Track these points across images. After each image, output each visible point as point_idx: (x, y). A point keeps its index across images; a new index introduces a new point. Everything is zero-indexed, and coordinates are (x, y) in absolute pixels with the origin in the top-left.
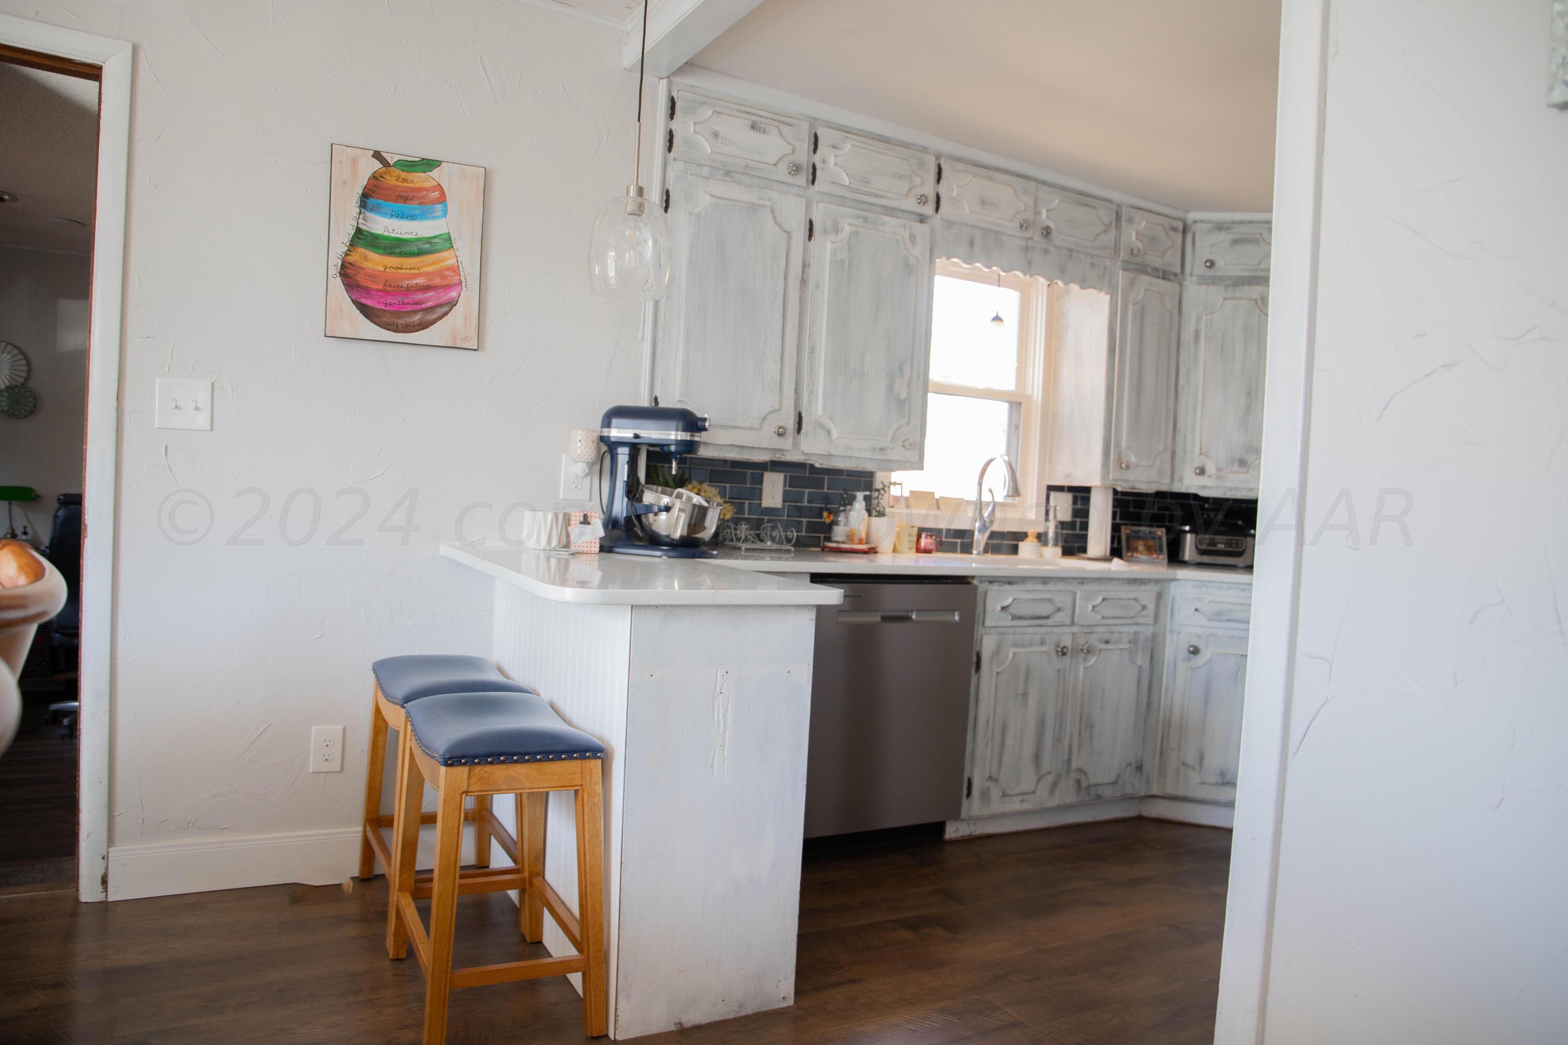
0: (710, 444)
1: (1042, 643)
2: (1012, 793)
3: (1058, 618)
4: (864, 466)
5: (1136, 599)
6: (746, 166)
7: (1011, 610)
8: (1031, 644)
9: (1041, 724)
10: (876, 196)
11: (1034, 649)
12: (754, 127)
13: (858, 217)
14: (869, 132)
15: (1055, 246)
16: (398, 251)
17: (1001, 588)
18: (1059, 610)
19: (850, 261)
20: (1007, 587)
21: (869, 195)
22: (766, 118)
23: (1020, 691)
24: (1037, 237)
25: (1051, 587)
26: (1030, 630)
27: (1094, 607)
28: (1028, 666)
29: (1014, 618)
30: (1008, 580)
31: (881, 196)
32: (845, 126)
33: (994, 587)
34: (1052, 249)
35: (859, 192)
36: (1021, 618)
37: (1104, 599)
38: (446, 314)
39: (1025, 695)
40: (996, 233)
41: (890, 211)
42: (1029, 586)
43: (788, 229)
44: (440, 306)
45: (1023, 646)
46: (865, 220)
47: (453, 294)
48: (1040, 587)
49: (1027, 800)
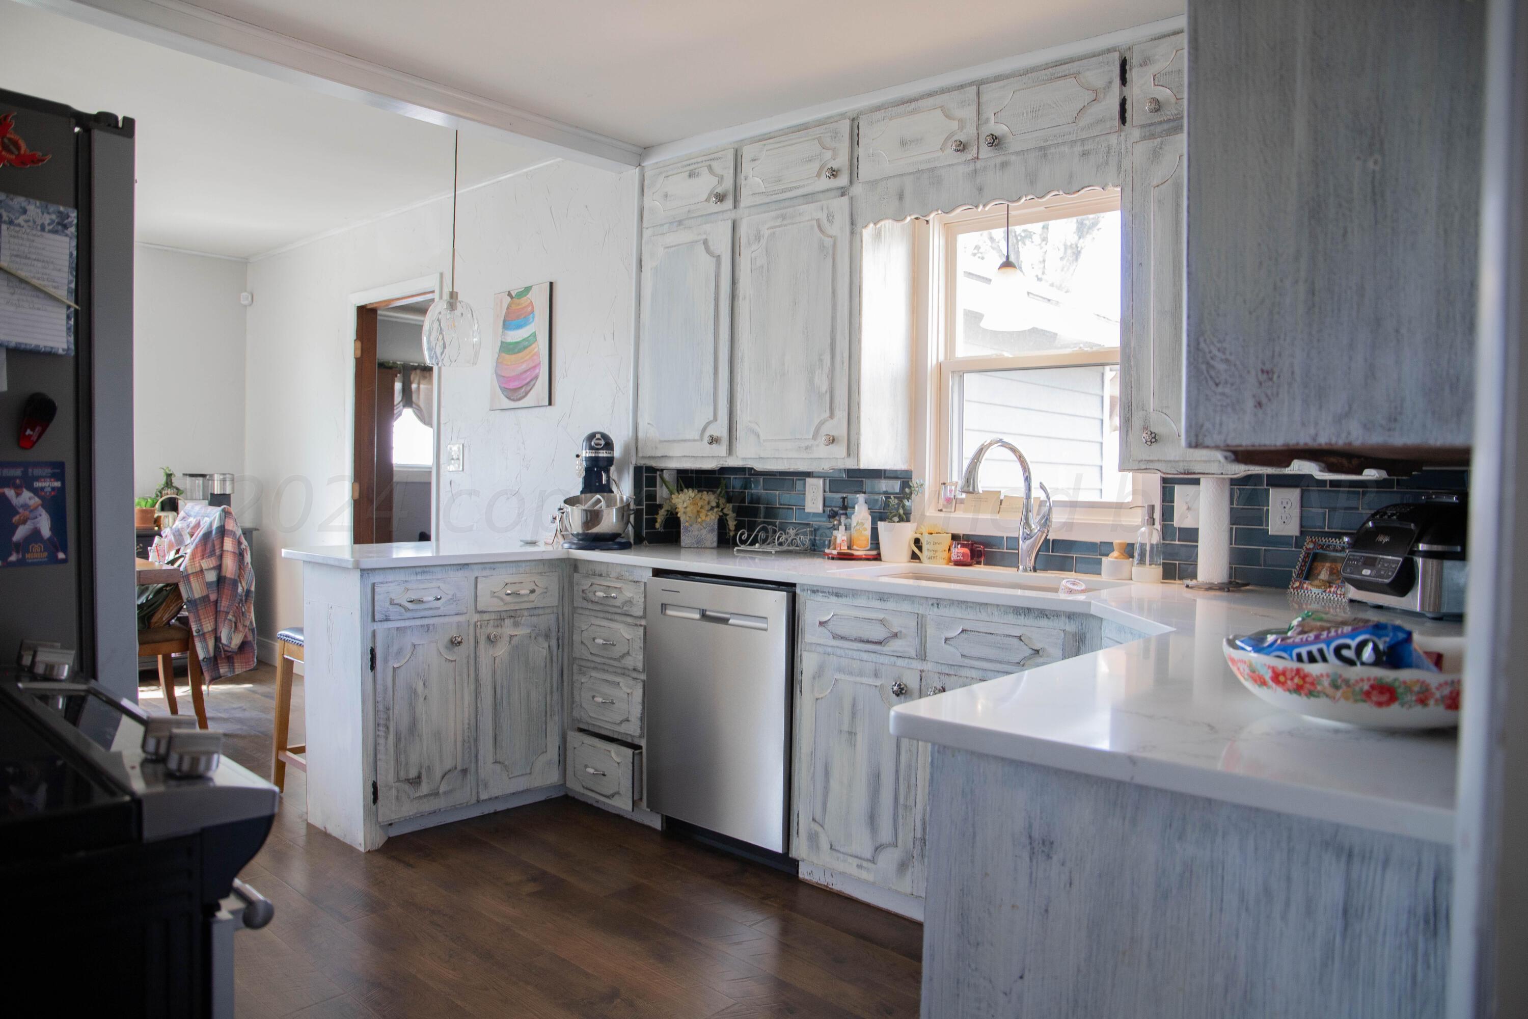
0: (672, 457)
1: (876, 675)
2: (842, 850)
3: (896, 645)
4: (796, 467)
5: (1020, 638)
6: (689, 211)
7: (830, 626)
8: (861, 674)
9: (876, 778)
10: (790, 189)
11: (864, 680)
12: (691, 176)
13: (777, 217)
14: (788, 128)
15: (1017, 153)
16: (516, 350)
17: (826, 600)
18: (895, 635)
19: (768, 264)
20: (833, 599)
21: (785, 192)
22: (702, 162)
23: (846, 727)
24: (986, 152)
25: (891, 605)
26: (865, 656)
27: (946, 639)
28: (854, 699)
29: (835, 637)
30: (835, 591)
31: (796, 188)
32: (766, 134)
33: (819, 598)
34: (1013, 158)
35: (776, 192)
36: (843, 638)
37: (963, 631)
38: (534, 385)
39: (852, 733)
40: (932, 170)
41: (810, 197)
42: (862, 601)
43: (718, 253)
44: (531, 380)
45: (851, 674)
46: (784, 217)
47: (537, 371)
48: (877, 604)
49: (865, 868)
